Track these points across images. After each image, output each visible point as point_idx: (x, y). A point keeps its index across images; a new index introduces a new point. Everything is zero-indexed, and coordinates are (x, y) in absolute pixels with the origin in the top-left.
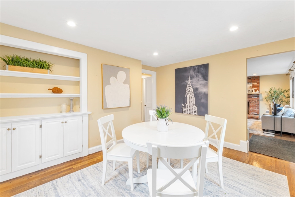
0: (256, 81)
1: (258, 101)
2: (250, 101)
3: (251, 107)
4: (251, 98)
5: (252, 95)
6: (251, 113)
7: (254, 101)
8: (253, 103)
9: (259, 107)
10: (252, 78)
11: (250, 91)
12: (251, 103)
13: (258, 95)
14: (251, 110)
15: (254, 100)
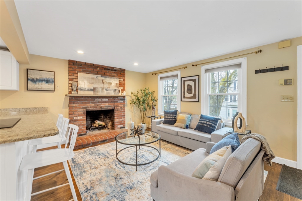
0: (122, 76)
1: (124, 106)
2: (115, 108)
3: (116, 116)
4: (117, 102)
5: (118, 98)
6: (116, 127)
7: (119, 108)
8: (119, 110)
9: (125, 116)
10: (118, 71)
11: (116, 92)
12: (116, 110)
13: (124, 98)
14: (116, 123)
15: (120, 105)
